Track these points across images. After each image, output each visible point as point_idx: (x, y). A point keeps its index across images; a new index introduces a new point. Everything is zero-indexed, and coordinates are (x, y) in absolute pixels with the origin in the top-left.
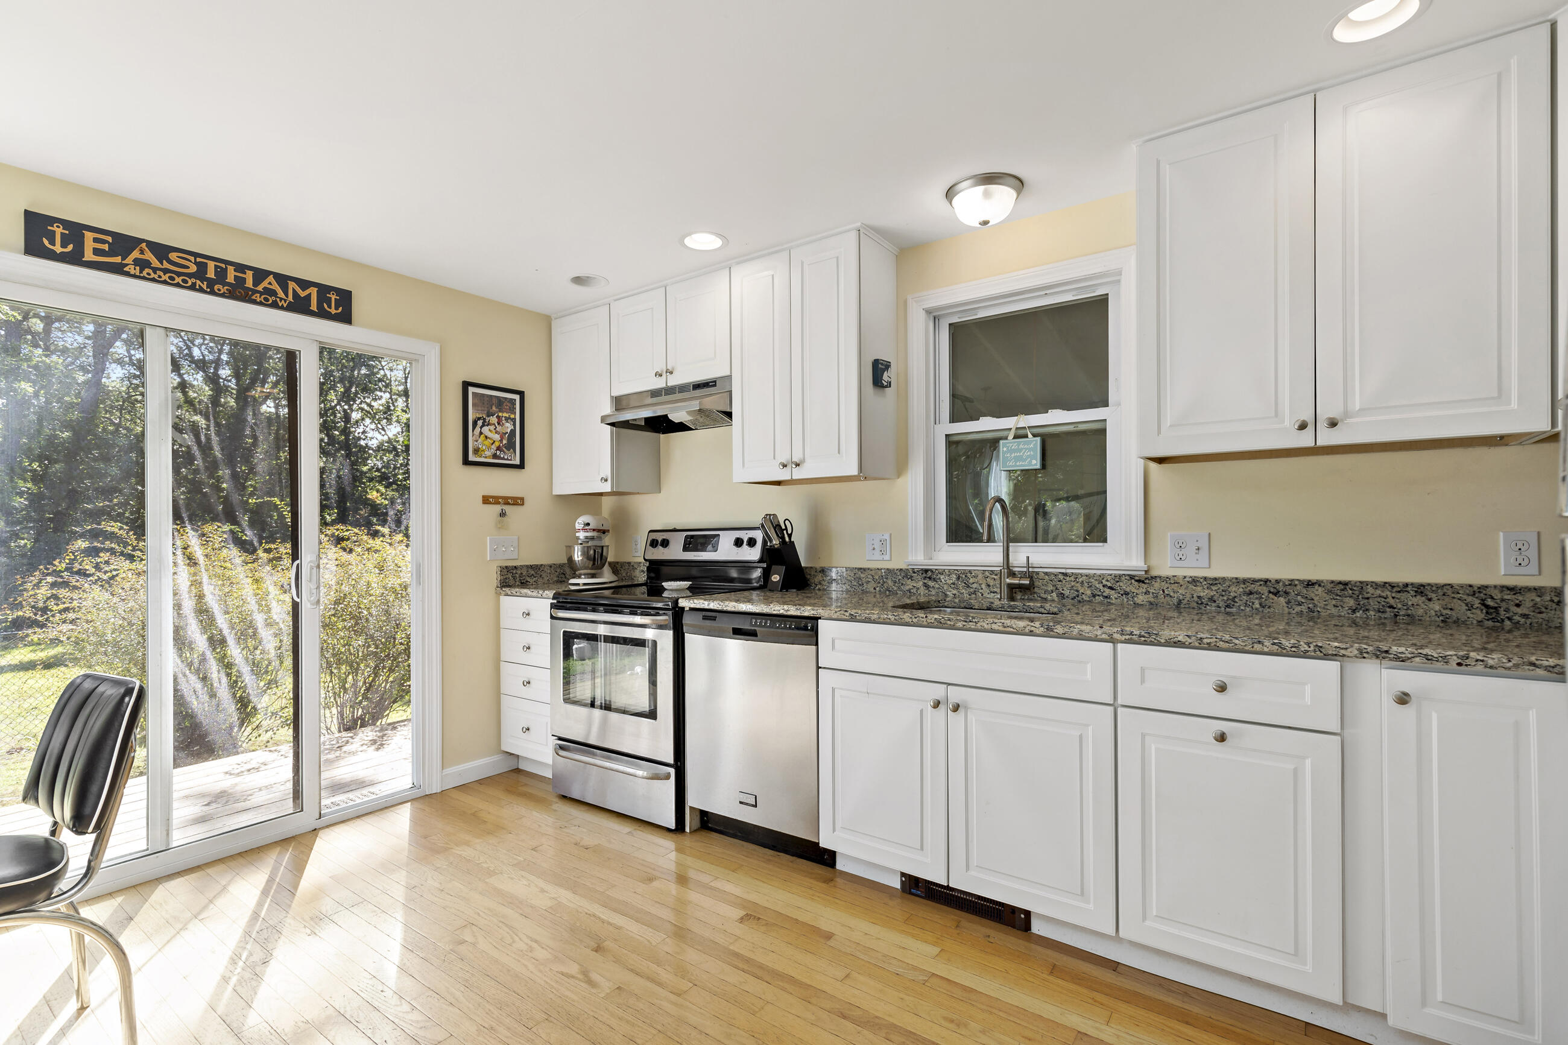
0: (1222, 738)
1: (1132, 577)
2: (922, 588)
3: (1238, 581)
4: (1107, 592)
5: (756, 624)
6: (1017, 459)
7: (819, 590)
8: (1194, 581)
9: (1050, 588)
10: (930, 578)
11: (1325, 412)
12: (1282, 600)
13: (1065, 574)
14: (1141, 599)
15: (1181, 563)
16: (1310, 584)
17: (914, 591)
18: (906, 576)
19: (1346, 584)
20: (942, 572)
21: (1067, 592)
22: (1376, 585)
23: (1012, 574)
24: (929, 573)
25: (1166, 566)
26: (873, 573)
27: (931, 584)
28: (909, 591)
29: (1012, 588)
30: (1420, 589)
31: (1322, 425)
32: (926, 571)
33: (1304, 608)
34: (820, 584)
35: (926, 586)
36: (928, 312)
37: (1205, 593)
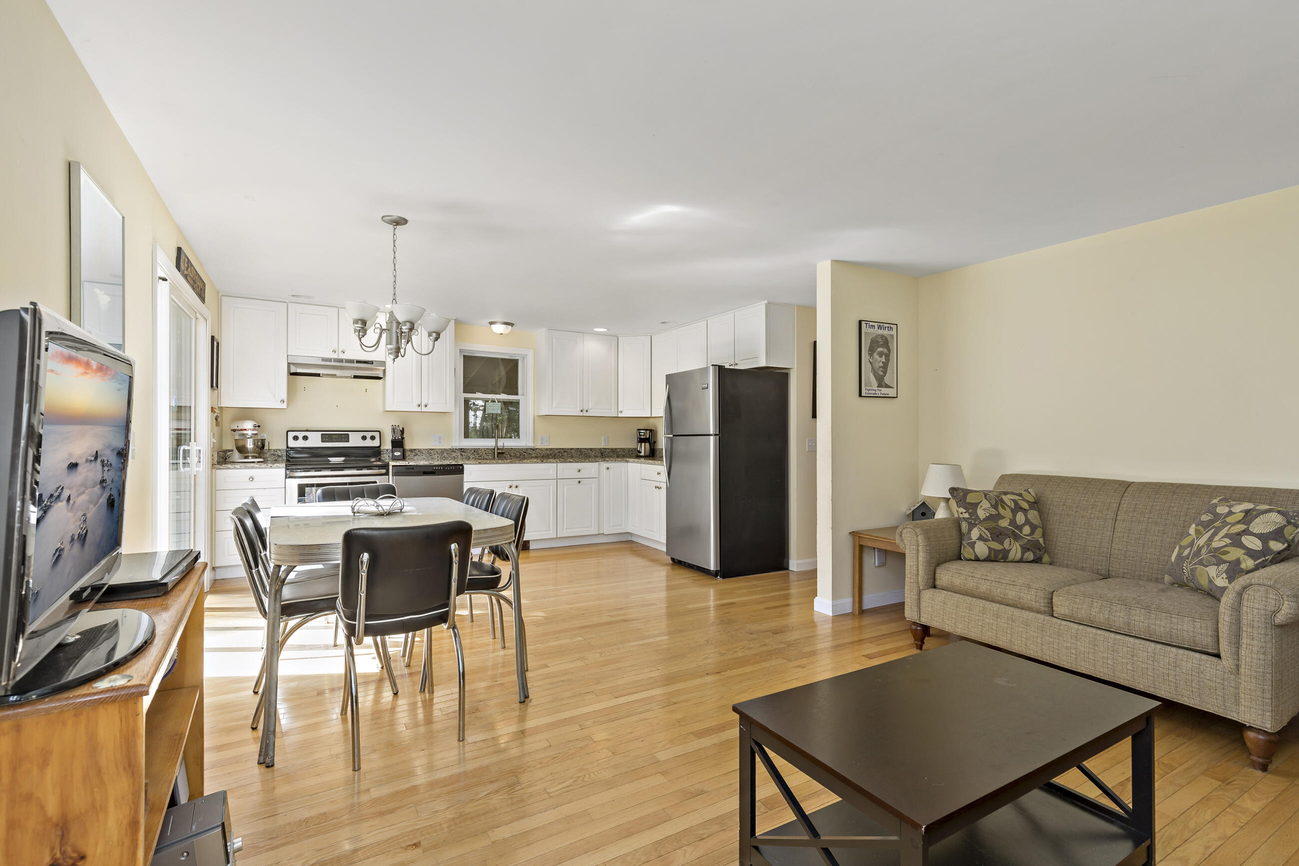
0: (579, 482)
1: (531, 449)
2: (460, 456)
3: (557, 449)
4: (524, 454)
5: (436, 469)
6: (492, 409)
7: (409, 459)
8: (547, 449)
9: (507, 453)
10: (463, 452)
11: (585, 409)
12: (566, 453)
13: (512, 449)
14: (533, 455)
15: (542, 445)
16: (572, 449)
17: (456, 457)
18: (453, 451)
19: (578, 449)
20: (468, 449)
21: (512, 454)
22: (584, 449)
23: (498, 449)
24: (463, 450)
25: (539, 446)
26: (437, 450)
27: (463, 454)
28: (454, 457)
29: (499, 454)
30: (591, 449)
31: (584, 411)
32: (461, 449)
33: (570, 455)
34: (409, 456)
35: (461, 454)
36: (460, 350)
37: (549, 453)
